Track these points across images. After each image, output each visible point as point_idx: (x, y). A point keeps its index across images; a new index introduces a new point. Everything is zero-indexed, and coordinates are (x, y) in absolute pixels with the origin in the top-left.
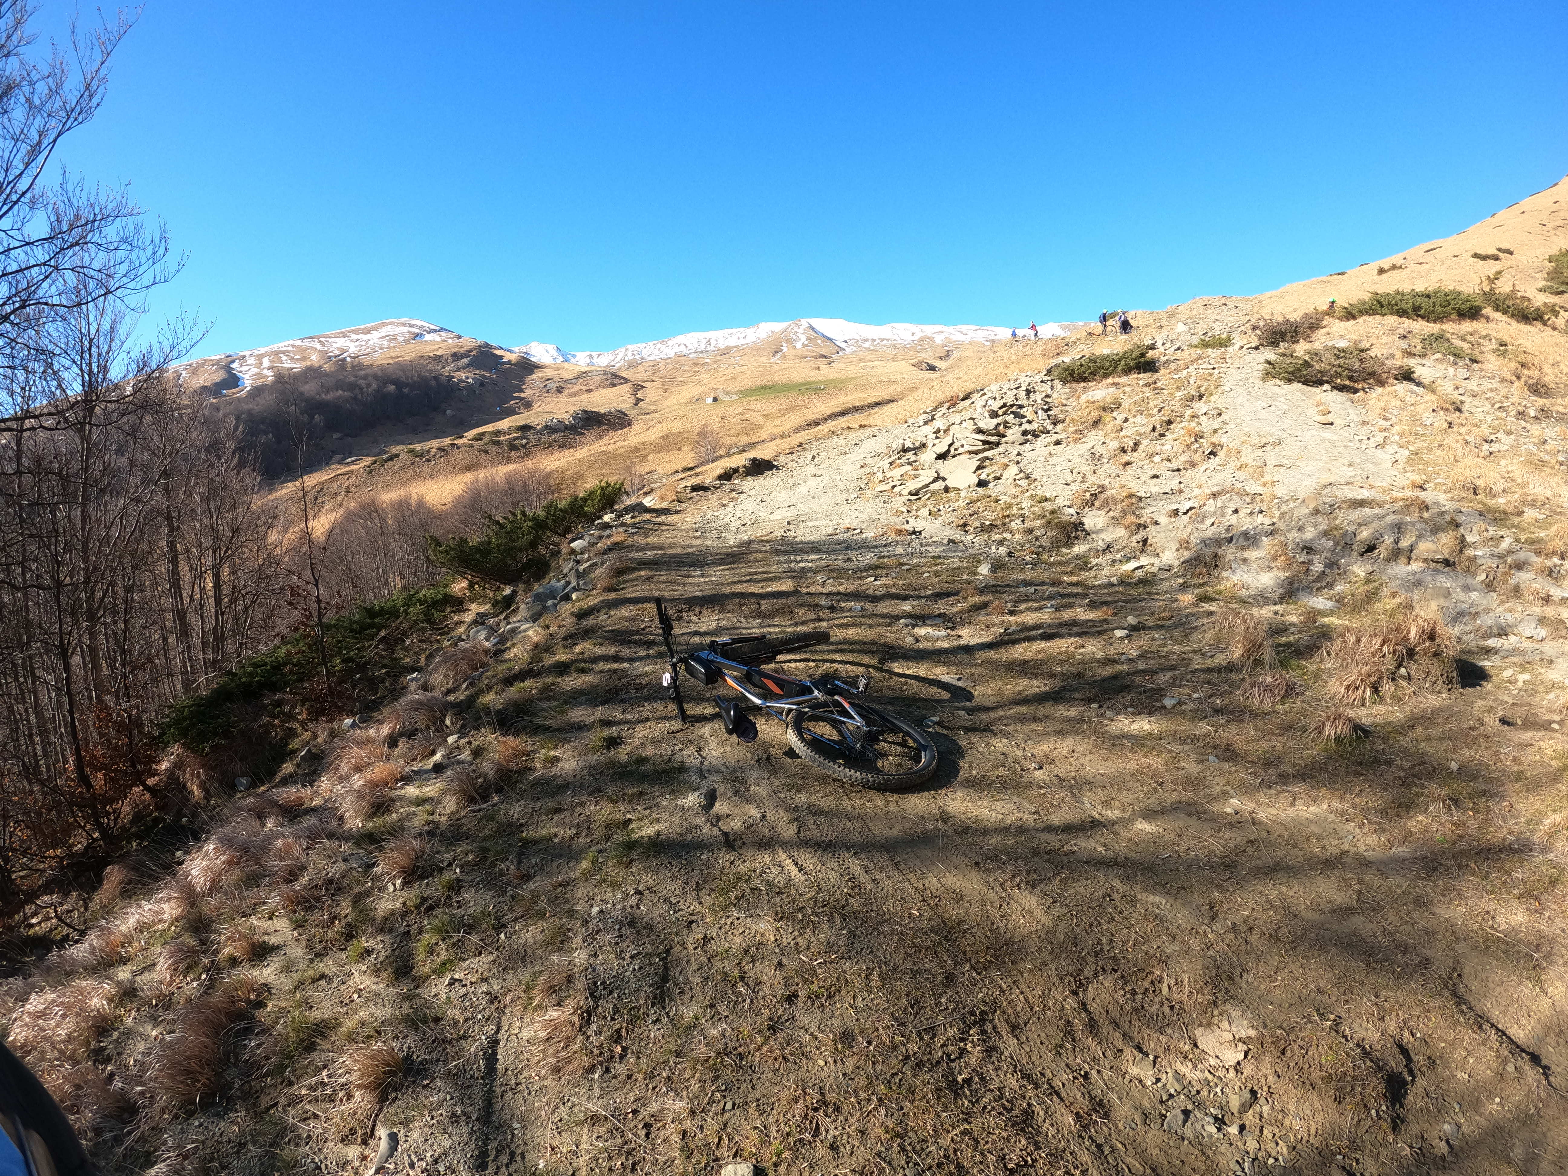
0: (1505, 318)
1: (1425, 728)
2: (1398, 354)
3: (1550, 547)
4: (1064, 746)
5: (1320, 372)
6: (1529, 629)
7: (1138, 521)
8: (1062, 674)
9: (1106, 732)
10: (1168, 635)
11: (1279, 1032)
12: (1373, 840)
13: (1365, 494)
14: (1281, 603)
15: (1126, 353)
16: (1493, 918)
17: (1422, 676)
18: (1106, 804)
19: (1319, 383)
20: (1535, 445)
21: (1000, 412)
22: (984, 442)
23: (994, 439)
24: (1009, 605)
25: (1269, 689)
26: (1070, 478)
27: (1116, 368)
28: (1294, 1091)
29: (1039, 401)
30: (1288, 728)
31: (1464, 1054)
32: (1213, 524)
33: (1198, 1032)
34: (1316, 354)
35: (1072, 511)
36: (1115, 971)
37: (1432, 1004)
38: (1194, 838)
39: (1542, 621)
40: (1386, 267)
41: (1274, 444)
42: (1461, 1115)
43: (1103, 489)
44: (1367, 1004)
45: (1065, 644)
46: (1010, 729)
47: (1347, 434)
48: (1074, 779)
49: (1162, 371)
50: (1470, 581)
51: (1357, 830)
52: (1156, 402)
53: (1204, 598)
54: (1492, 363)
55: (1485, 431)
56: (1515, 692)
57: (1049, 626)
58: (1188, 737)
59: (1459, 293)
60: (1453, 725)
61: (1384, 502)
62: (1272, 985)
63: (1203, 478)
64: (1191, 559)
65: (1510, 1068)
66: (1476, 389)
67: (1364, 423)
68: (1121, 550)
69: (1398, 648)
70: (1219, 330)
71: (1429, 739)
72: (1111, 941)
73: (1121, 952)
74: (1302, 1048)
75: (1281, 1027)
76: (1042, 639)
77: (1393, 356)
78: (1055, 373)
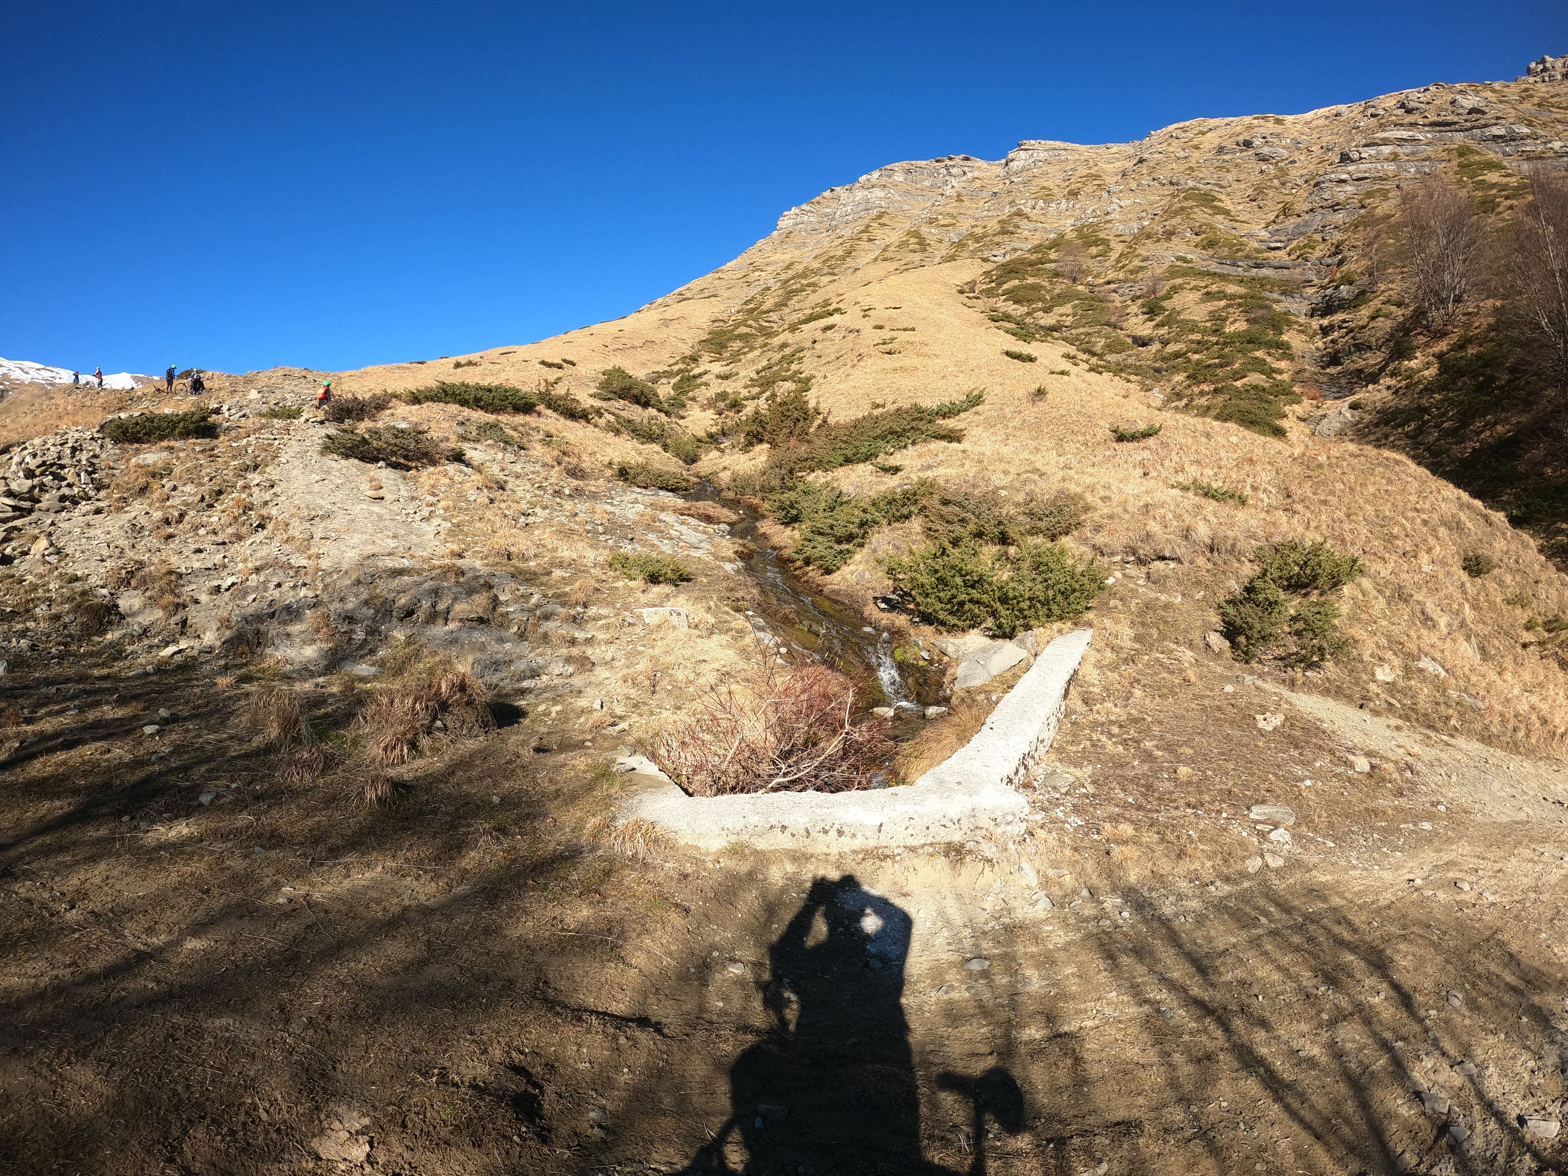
0: (555, 415)
1: (465, 772)
2: (453, 438)
3: (573, 599)
4: (96, 873)
5: (376, 449)
6: (557, 668)
7: (177, 600)
8: (86, 787)
9: (142, 846)
10: (203, 725)
11: (390, 1109)
12: (432, 888)
13: (406, 563)
14: (325, 675)
15: (186, 414)
16: (561, 921)
17: (458, 725)
18: (150, 930)
19: (375, 460)
20: (567, 517)
21: (38, 472)
22: (15, 508)
23: (26, 504)
24: (25, 711)
25: (307, 765)
26: (105, 552)
27: (173, 430)
28: (433, 1156)
29: (84, 462)
30: (331, 800)
31: (575, 1048)
32: (254, 600)
33: (315, 1144)
34: (376, 433)
35: (104, 591)
36: (204, 1118)
37: (527, 1019)
38: (248, 941)
39: (569, 660)
40: (463, 362)
41: (323, 518)
42: (600, 1098)
43: (141, 564)
44: (466, 1045)
45: (88, 751)
46: (35, 866)
47: (395, 508)
48: (112, 911)
49: (221, 439)
50: (504, 634)
51: (415, 883)
52: (208, 470)
53: (247, 679)
54: (538, 450)
55: (524, 506)
56: (550, 722)
57: (71, 731)
58: (230, 832)
59: (518, 391)
60: (491, 763)
61: (423, 570)
62: (368, 1065)
63: (248, 552)
64: (232, 638)
65: (622, 1040)
66: (519, 471)
67: (413, 498)
68: (159, 633)
69: (430, 704)
70: (291, 401)
71: (470, 780)
72: (188, 1087)
73: (202, 1094)
74: (418, 1114)
75: (390, 1104)
76: (62, 750)
77: (447, 439)
78: (108, 430)
